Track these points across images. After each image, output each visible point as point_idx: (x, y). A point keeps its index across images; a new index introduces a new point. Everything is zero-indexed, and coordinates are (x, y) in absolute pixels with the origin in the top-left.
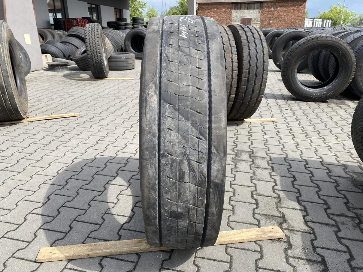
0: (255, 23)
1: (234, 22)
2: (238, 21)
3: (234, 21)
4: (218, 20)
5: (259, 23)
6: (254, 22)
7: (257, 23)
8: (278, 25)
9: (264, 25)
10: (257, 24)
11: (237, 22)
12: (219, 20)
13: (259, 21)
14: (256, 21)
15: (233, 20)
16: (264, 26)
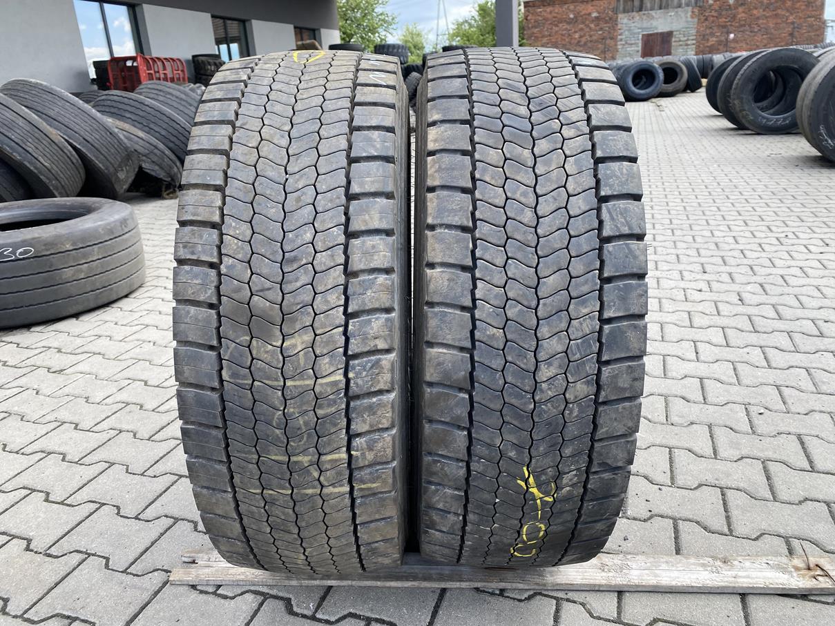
0: (681, 43)
1: (624, 45)
2: (633, 42)
3: (624, 43)
4: (579, 42)
5: (694, 42)
6: (680, 41)
7: (689, 42)
8: (747, 44)
9: (708, 47)
10: (687, 45)
11: (632, 44)
12: (582, 43)
13: (694, 37)
14: (686, 38)
15: (621, 40)
16: (708, 49)
